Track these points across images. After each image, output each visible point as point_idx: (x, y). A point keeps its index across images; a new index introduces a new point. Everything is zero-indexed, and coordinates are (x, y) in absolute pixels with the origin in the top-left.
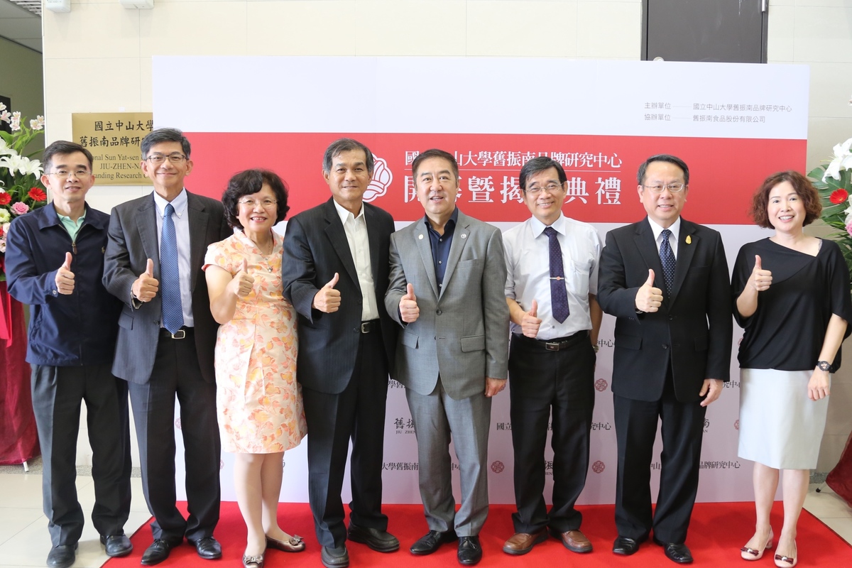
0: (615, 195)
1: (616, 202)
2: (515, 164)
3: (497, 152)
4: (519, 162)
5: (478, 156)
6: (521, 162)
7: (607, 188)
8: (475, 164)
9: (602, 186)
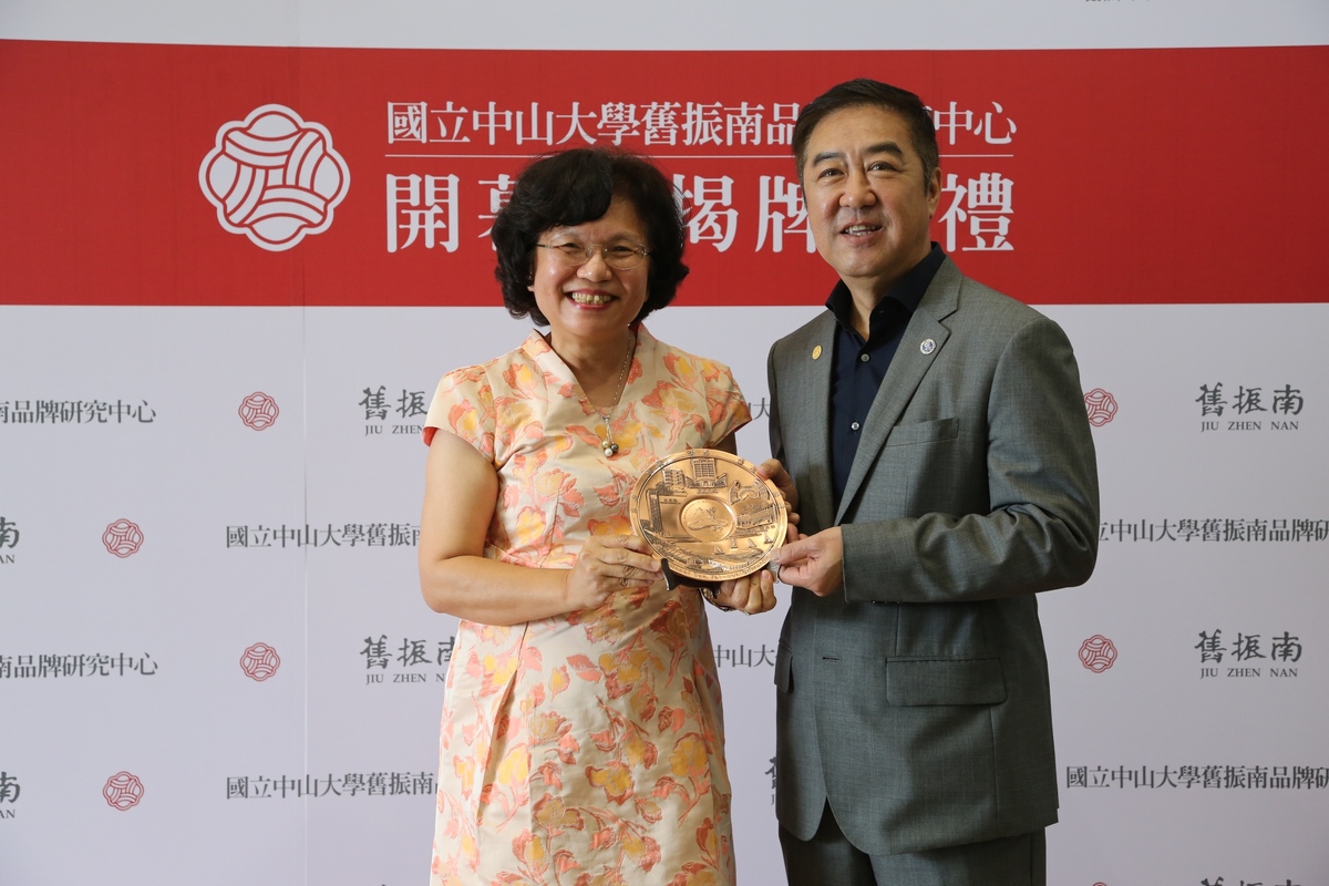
0: (996, 225)
1: (1002, 244)
2: (706, 139)
3: (654, 105)
4: (718, 133)
5: (600, 117)
6: (722, 134)
7: (972, 203)
8: (592, 141)
9: (958, 199)
